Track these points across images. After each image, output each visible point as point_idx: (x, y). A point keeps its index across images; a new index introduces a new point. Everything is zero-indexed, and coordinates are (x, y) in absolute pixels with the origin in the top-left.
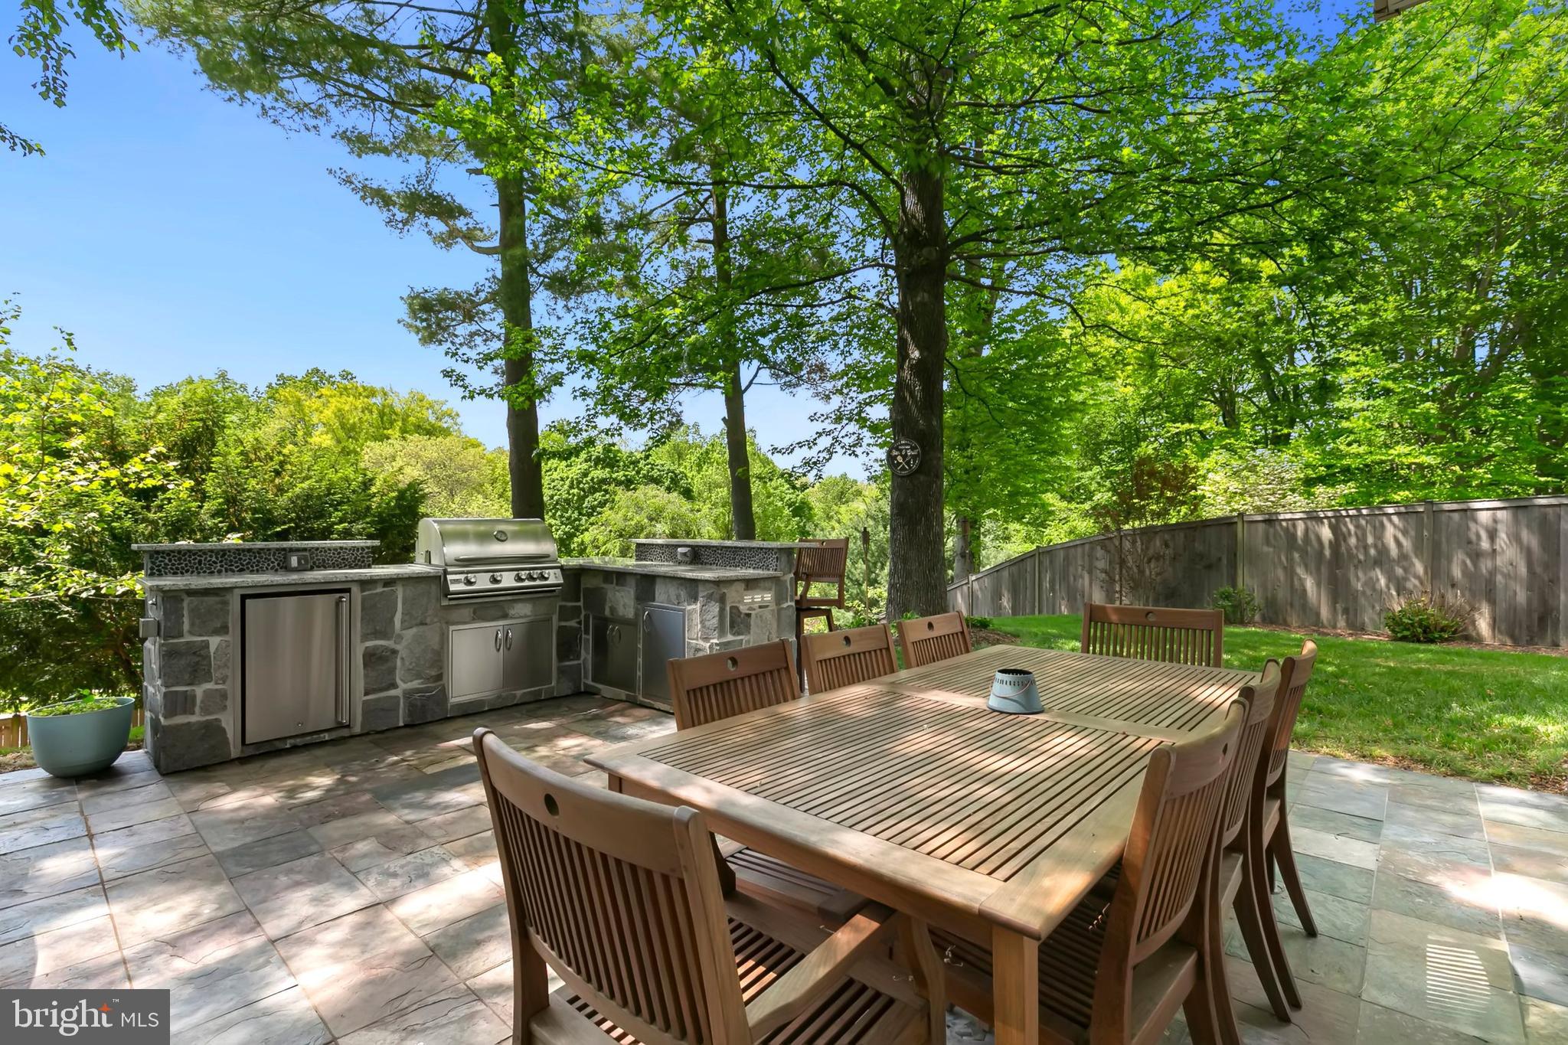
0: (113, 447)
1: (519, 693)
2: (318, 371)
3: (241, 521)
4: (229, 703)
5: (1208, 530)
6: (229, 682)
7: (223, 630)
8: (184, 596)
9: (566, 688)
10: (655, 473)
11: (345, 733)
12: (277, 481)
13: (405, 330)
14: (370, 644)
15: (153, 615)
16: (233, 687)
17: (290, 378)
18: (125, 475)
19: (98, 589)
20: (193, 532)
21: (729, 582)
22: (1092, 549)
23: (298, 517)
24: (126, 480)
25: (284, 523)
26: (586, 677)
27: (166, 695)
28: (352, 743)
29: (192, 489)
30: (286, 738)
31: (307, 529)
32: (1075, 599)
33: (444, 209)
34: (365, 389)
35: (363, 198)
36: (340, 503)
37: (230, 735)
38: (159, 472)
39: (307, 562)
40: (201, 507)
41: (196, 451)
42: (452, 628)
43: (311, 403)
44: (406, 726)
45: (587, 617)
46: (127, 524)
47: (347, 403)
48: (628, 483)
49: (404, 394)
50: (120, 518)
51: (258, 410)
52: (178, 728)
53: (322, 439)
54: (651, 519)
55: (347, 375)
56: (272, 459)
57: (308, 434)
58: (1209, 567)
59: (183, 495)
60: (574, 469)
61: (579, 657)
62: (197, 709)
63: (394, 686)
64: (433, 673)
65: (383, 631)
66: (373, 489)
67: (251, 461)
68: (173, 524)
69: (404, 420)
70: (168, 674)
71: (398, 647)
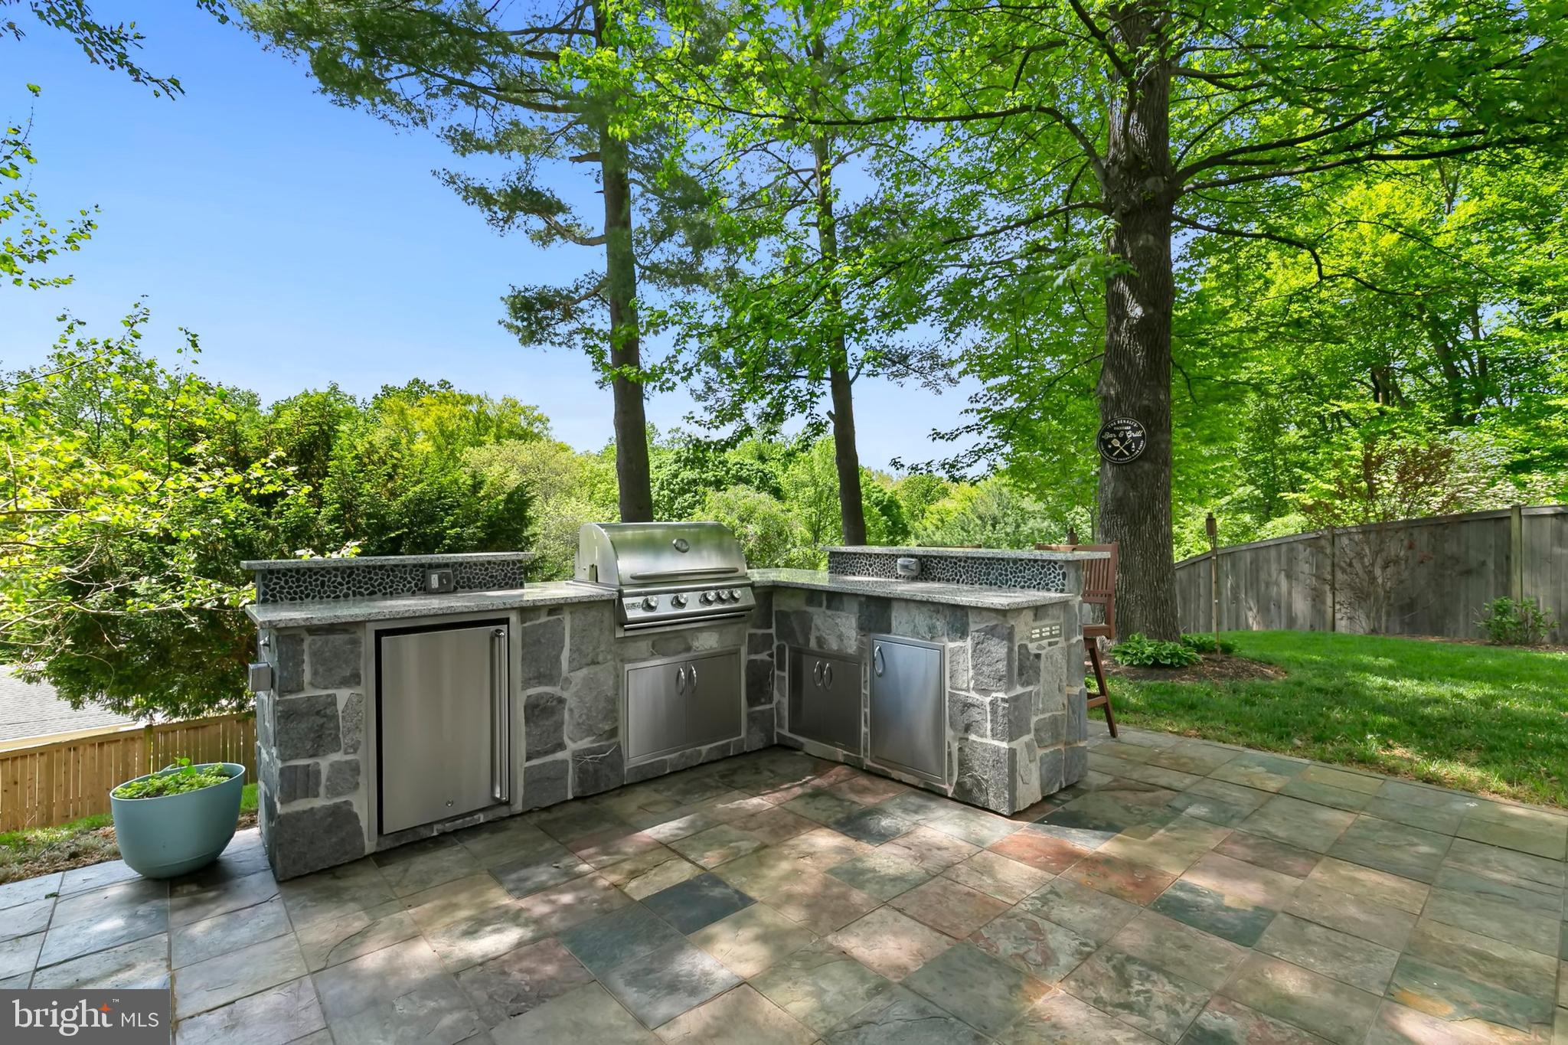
0: (236, 453)
1: (704, 749)
2: (418, 381)
3: (357, 527)
4: (362, 779)
5: (1464, 527)
6: (362, 748)
7: (354, 679)
8: (305, 635)
9: (757, 741)
10: (744, 473)
11: (503, 812)
12: (390, 485)
13: (505, 330)
14: (533, 691)
15: (267, 659)
16: (366, 757)
17: (393, 389)
18: (248, 481)
19: (221, 601)
20: (311, 538)
21: (1017, 610)
22: (1291, 550)
23: (411, 522)
24: (248, 486)
25: (398, 529)
26: (780, 726)
27: (282, 772)
28: (513, 824)
29: (309, 495)
30: (431, 824)
31: (419, 535)
32: (1268, 610)
33: (542, 204)
34: (462, 397)
35: (465, 198)
36: (451, 507)
37: (364, 823)
38: (279, 477)
39: (449, 581)
40: (318, 513)
41: (314, 457)
42: (627, 667)
43: (414, 412)
44: (576, 799)
45: (781, 650)
46: (249, 531)
47: (445, 411)
48: (718, 484)
49: (498, 400)
50: (243, 525)
51: (366, 420)
52: (298, 816)
53: (423, 446)
54: (742, 520)
55: (444, 384)
56: (385, 463)
57: (411, 441)
58: (1468, 572)
59: (301, 501)
60: (664, 470)
61: (771, 701)
62: (322, 790)
63: (561, 746)
64: (607, 728)
65: (547, 676)
66: (482, 493)
67: (365, 465)
68: (292, 531)
69: (498, 426)
70: (286, 744)
71: (565, 695)
